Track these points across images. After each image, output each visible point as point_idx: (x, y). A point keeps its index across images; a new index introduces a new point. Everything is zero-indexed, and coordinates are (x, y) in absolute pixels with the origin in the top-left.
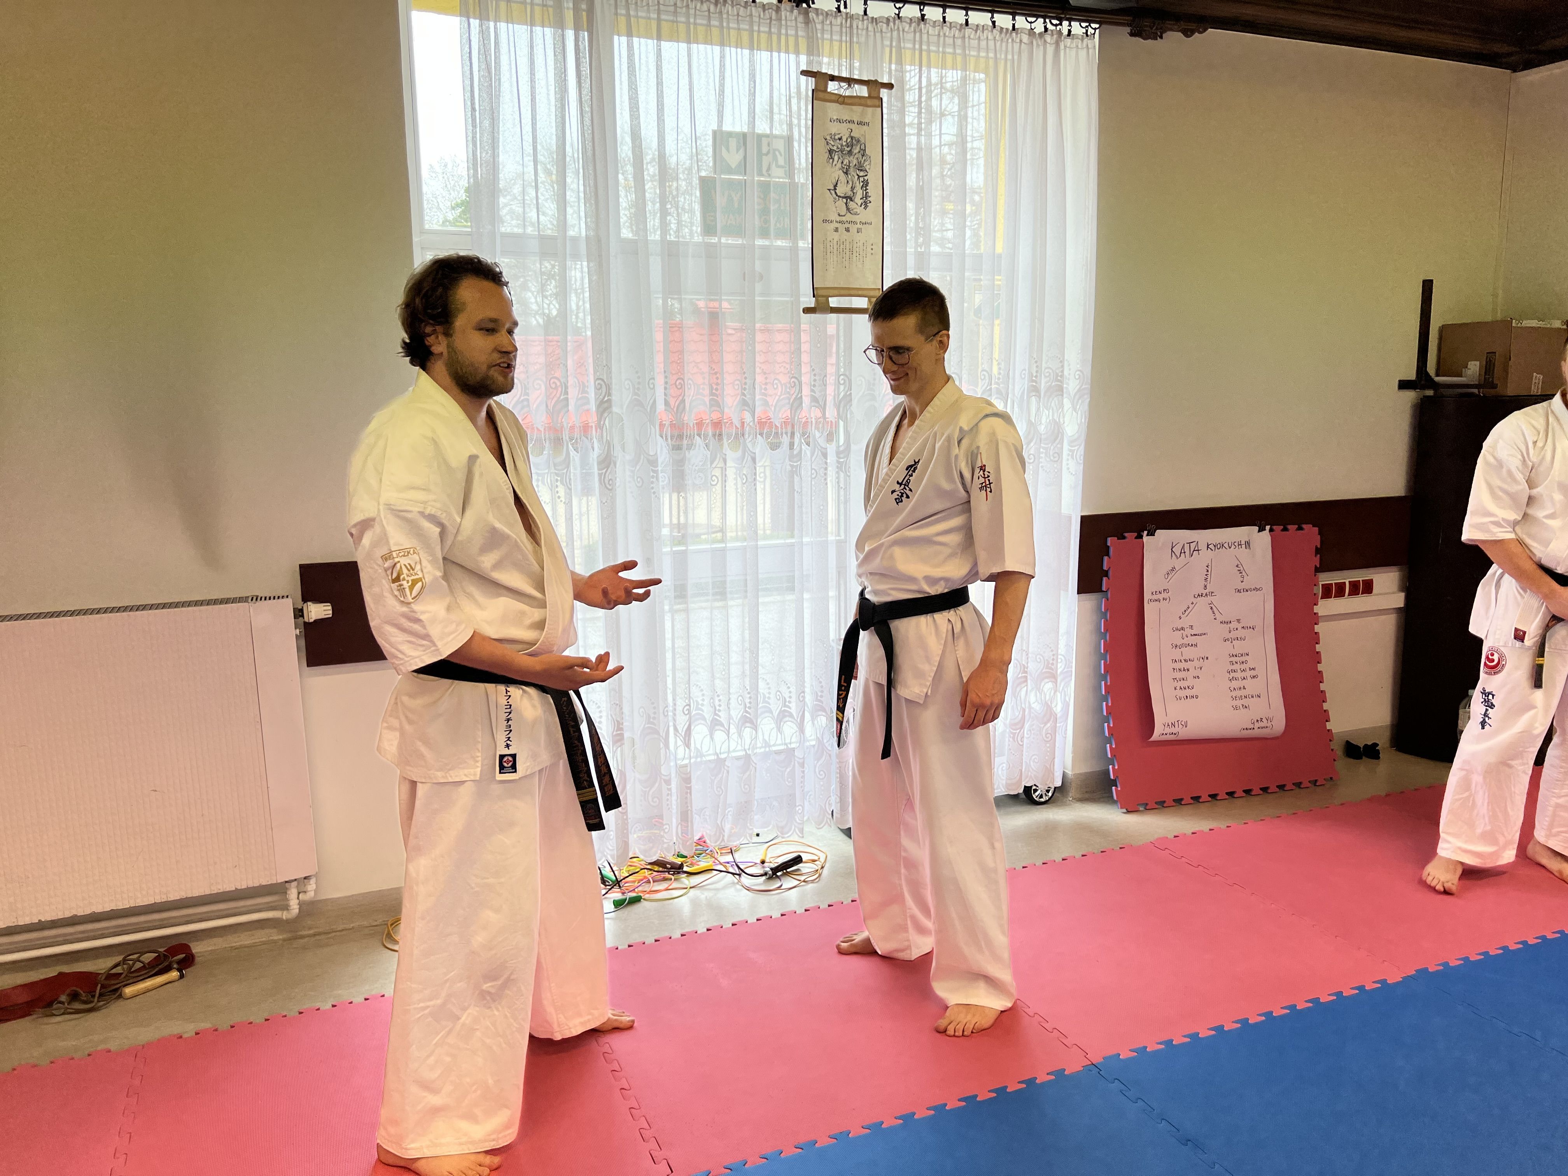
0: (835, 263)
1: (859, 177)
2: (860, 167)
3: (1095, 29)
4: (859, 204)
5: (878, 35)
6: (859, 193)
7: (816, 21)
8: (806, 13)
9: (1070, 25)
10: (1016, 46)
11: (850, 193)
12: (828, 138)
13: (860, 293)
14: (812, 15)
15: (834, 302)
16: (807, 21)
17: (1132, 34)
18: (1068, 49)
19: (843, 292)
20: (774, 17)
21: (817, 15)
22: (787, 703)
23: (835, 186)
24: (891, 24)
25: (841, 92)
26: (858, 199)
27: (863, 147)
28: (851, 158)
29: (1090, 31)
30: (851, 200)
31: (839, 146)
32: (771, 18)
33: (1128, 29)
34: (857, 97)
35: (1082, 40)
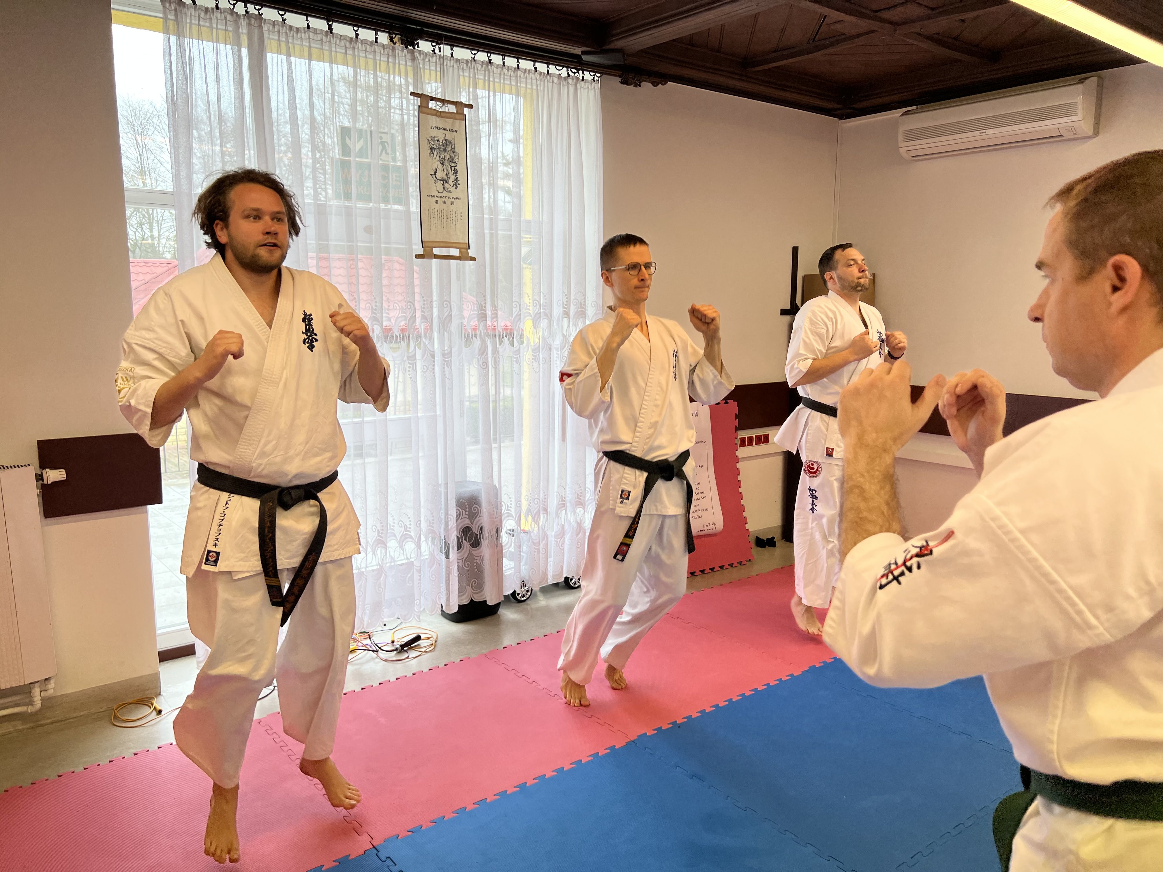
0: (436, 224)
1: (451, 167)
2: (452, 160)
3: (599, 77)
4: (452, 185)
5: (461, 71)
6: (452, 178)
7: (419, 58)
8: (412, 53)
9: (583, 73)
10: (550, 85)
11: (445, 178)
12: (430, 139)
13: (454, 245)
14: (416, 54)
15: (436, 251)
16: (413, 59)
17: (622, 83)
18: (582, 90)
19: (442, 245)
20: (390, 54)
21: (420, 54)
22: (408, 529)
23: (435, 172)
24: (470, 64)
25: (438, 108)
26: (451, 182)
27: (453, 147)
28: (446, 154)
29: (596, 78)
30: (446, 182)
31: (438, 145)
32: (388, 55)
33: (620, 79)
34: (449, 113)
35: (591, 84)
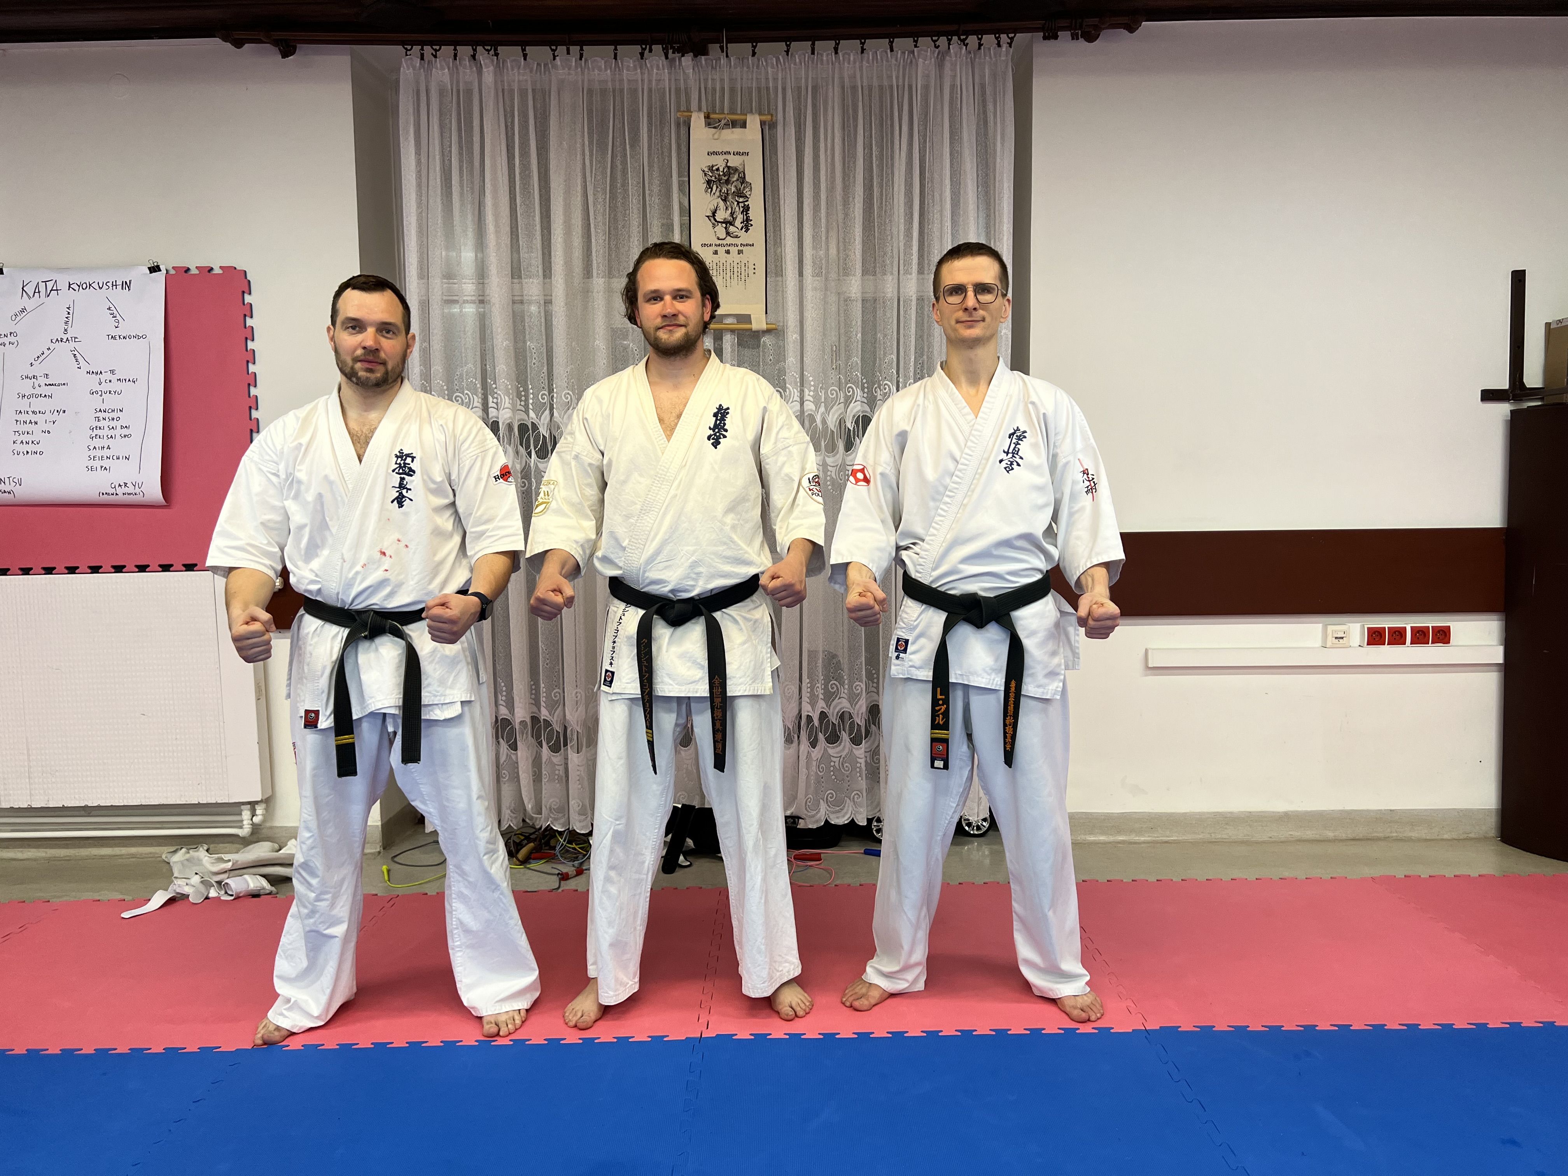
1: (738, 203)
2: (739, 194)
4: (740, 228)
6: (740, 218)
11: (730, 219)
12: (706, 170)
23: (714, 213)
26: (738, 223)
27: (741, 176)
28: (729, 186)
30: (732, 224)
31: (717, 177)
